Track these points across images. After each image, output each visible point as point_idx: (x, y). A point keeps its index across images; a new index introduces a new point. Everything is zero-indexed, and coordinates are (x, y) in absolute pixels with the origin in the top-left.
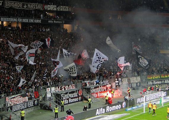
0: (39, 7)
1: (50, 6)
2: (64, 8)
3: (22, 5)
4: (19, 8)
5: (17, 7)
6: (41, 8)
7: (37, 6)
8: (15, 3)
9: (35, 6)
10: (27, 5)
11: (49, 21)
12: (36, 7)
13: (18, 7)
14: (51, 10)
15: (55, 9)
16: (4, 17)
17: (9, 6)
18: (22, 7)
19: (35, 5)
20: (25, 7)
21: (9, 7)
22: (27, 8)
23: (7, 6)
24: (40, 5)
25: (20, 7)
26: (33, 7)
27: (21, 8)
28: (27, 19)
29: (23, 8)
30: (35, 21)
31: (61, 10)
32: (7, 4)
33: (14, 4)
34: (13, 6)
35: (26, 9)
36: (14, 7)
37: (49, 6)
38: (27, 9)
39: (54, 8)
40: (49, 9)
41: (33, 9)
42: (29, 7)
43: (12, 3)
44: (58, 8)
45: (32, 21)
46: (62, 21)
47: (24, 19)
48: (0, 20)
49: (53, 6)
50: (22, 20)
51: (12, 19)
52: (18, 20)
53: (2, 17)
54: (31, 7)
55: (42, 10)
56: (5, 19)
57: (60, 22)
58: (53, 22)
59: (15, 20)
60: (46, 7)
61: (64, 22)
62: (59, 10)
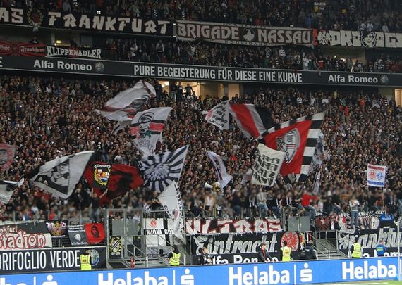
0: (299, 36)
1: (337, 33)
2: (388, 40)
3: (237, 34)
4: (229, 42)
5: (221, 39)
6: (306, 38)
7: (291, 36)
8: (211, 27)
9: (284, 35)
10: (255, 32)
11: (331, 78)
12: (286, 38)
13: (224, 37)
14: (344, 44)
15: (357, 43)
16: (168, 66)
17: (192, 37)
18: (238, 38)
19: (285, 31)
20: (249, 36)
21: (191, 40)
22: (256, 40)
23: (186, 37)
24: (302, 31)
25: (230, 38)
26: (278, 38)
27: (235, 42)
28: (251, 71)
29: (240, 40)
30: (280, 77)
31: (380, 44)
32: (186, 30)
33: (208, 31)
34: (208, 36)
35: (253, 44)
36: (211, 38)
37: (332, 33)
38: (258, 44)
39: (354, 40)
40: (333, 43)
41: (277, 42)
42: (263, 38)
43: (201, 26)
44: (366, 39)
45: (268, 77)
46: (379, 77)
47: (239, 70)
48: (156, 72)
49: (348, 33)
50: (233, 76)
51: (197, 73)
52: (219, 75)
53: (163, 66)
54: (270, 37)
55: (309, 45)
56: (174, 72)
57: (370, 80)
58: (347, 79)
59: (209, 74)
60: (323, 37)
61: (384, 79)
62: (371, 46)
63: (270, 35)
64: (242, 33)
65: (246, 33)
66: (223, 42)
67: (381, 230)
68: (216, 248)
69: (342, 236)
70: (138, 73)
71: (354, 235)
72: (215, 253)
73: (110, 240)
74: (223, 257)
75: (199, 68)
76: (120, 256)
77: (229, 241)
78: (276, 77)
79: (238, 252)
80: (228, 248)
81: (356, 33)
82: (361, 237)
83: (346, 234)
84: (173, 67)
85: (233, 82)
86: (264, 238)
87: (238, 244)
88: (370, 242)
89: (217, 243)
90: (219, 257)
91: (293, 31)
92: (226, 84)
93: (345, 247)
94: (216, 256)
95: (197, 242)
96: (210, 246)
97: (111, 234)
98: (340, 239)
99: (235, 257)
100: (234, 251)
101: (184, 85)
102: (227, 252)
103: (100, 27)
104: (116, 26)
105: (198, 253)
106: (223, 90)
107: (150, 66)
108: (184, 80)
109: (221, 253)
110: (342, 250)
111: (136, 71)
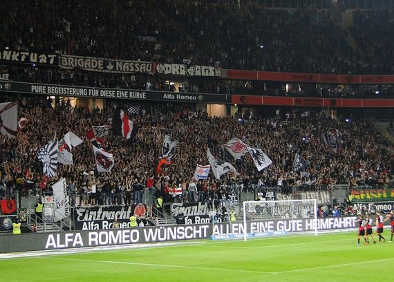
0: (144, 67)
1: (170, 66)
2: (203, 71)
3: (102, 64)
4: (96, 70)
5: (91, 68)
6: (149, 69)
7: (139, 67)
8: (85, 59)
9: (134, 66)
10: (114, 63)
11: (165, 96)
12: (135, 68)
13: (93, 67)
14: (174, 73)
15: (183, 73)
16: (55, 86)
17: (71, 66)
18: (102, 68)
19: (135, 63)
20: (110, 67)
21: (71, 68)
22: (114, 69)
23: (67, 66)
24: (146, 64)
25: (97, 68)
26: (130, 68)
27: (100, 71)
28: (112, 90)
29: (104, 69)
30: (131, 95)
31: (198, 73)
32: (67, 61)
33: (82, 62)
34: (82, 66)
35: (113, 72)
36: (84, 67)
37: (166, 65)
38: (116, 72)
39: (181, 70)
40: (167, 72)
41: (129, 71)
42: (119, 68)
43: (78, 59)
44: (189, 70)
45: (124, 94)
46: (197, 96)
47: (103, 90)
48: (46, 91)
49: (177, 65)
50: (99, 94)
51: (75, 91)
52: (90, 93)
53: (51, 86)
54: (124, 67)
55: (150, 73)
56: (58, 90)
57: (191, 98)
58: (176, 97)
59: (83, 92)
60: (161, 68)
61: (200, 97)
62: (192, 75)
63: (124, 66)
64: (105, 64)
65: (108, 64)
66: (93, 70)
67: (200, 203)
68: (91, 216)
69: (174, 208)
70: (34, 90)
71: (182, 207)
72: (90, 219)
73: (19, 211)
74: (95, 222)
75: (76, 88)
76: (26, 222)
77: (100, 212)
78: (128, 95)
79: (106, 219)
80: (99, 216)
81: (183, 66)
82: (187, 208)
83: (177, 206)
84: (58, 87)
85: (99, 97)
86: (123, 209)
87: (106, 214)
88: (192, 212)
89: (91, 212)
90: (93, 222)
91: (140, 64)
92: (94, 99)
93: (176, 215)
94: (91, 222)
95: (78, 212)
96: (86, 215)
97: (20, 207)
98: (172, 210)
99: (104, 222)
100: (103, 218)
101: (66, 99)
102: (98, 219)
103: (8, 58)
104: (20, 57)
105: (78, 219)
106: (92, 103)
107: (42, 86)
108: (66, 95)
109: (94, 219)
110: (174, 217)
111: (32, 89)
